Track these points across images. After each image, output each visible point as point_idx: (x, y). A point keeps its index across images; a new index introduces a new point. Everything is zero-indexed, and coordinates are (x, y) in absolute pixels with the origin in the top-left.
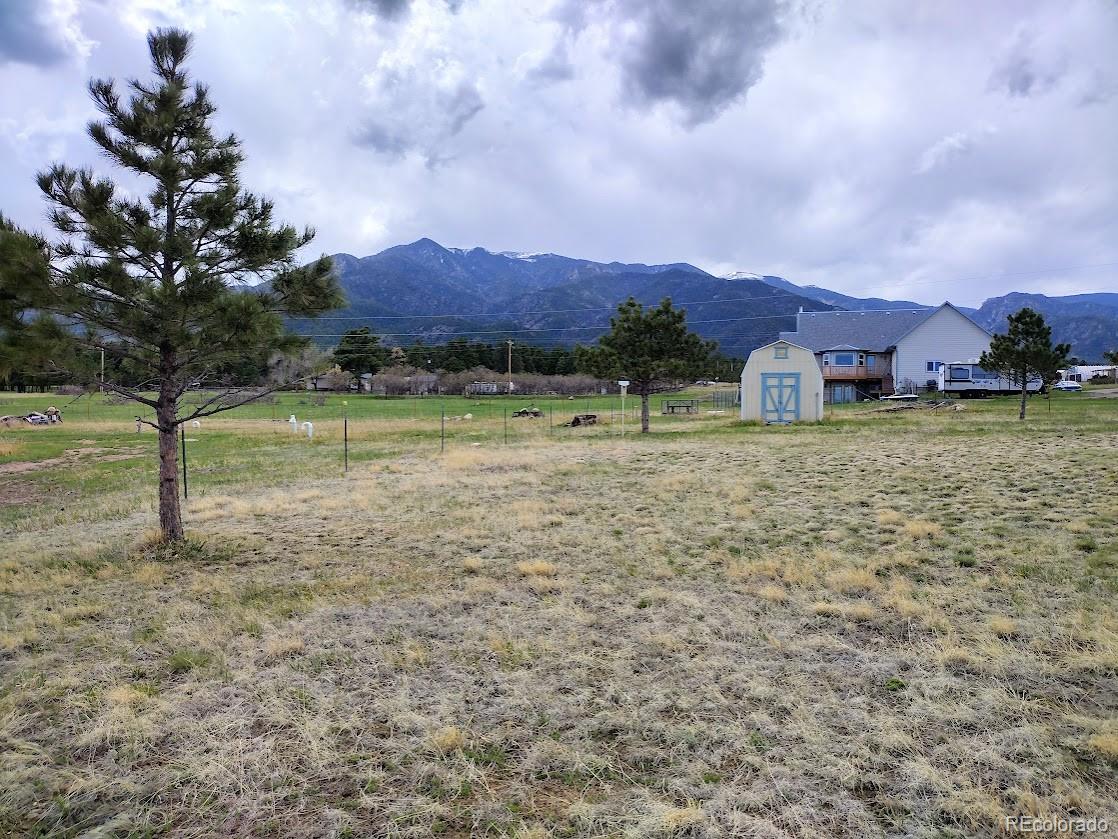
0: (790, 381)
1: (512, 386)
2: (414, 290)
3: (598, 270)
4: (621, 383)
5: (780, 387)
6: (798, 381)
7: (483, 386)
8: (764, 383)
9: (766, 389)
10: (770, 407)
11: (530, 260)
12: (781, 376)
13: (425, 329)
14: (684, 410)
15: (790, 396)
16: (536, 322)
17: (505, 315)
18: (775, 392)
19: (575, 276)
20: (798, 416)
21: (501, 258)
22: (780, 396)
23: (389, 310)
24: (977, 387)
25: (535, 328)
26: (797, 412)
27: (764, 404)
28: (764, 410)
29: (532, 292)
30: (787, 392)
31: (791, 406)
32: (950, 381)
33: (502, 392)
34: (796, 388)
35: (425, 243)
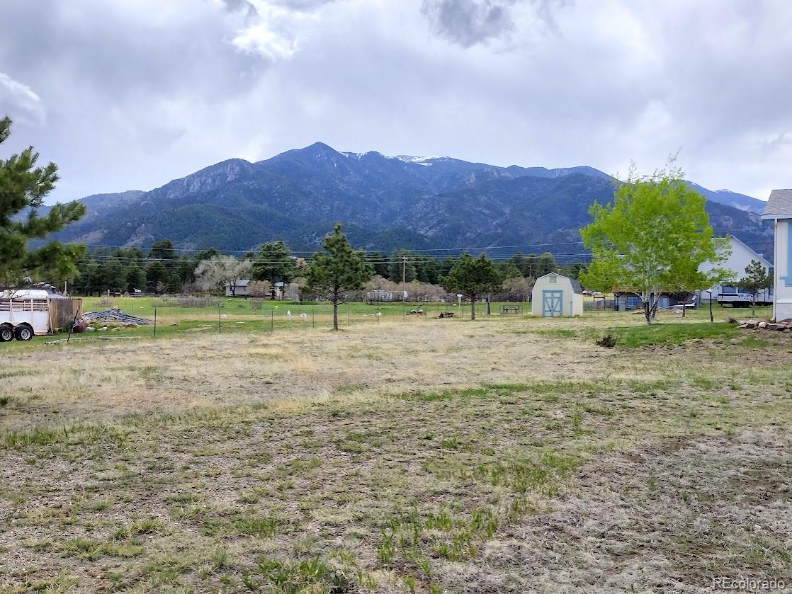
0: (557, 295)
1: (406, 294)
2: (307, 195)
3: (495, 174)
4: (458, 295)
5: (552, 298)
6: (561, 295)
7: (381, 294)
8: (544, 296)
9: (545, 299)
10: (547, 309)
11: (426, 164)
12: (553, 292)
13: (318, 235)
14: (514, 312)
15: (557, 303)
16: (430, 228)
17: (399, 222)
18: (549, 300)
19: (471, 181)
20: (561, 314)
21: (395, 162)
22: (552, 303)
23: (282, 215)
24: (742, 299)
25: (430, 234)
26: (561, 311)
27: (544, 307)
28: (544, 311)
29: (427, 197)
30: (556, 300)
31: (558, 309)
32: (722, 295)
33: (397, 300)
34: (560, 299)
35: (319, 147)
